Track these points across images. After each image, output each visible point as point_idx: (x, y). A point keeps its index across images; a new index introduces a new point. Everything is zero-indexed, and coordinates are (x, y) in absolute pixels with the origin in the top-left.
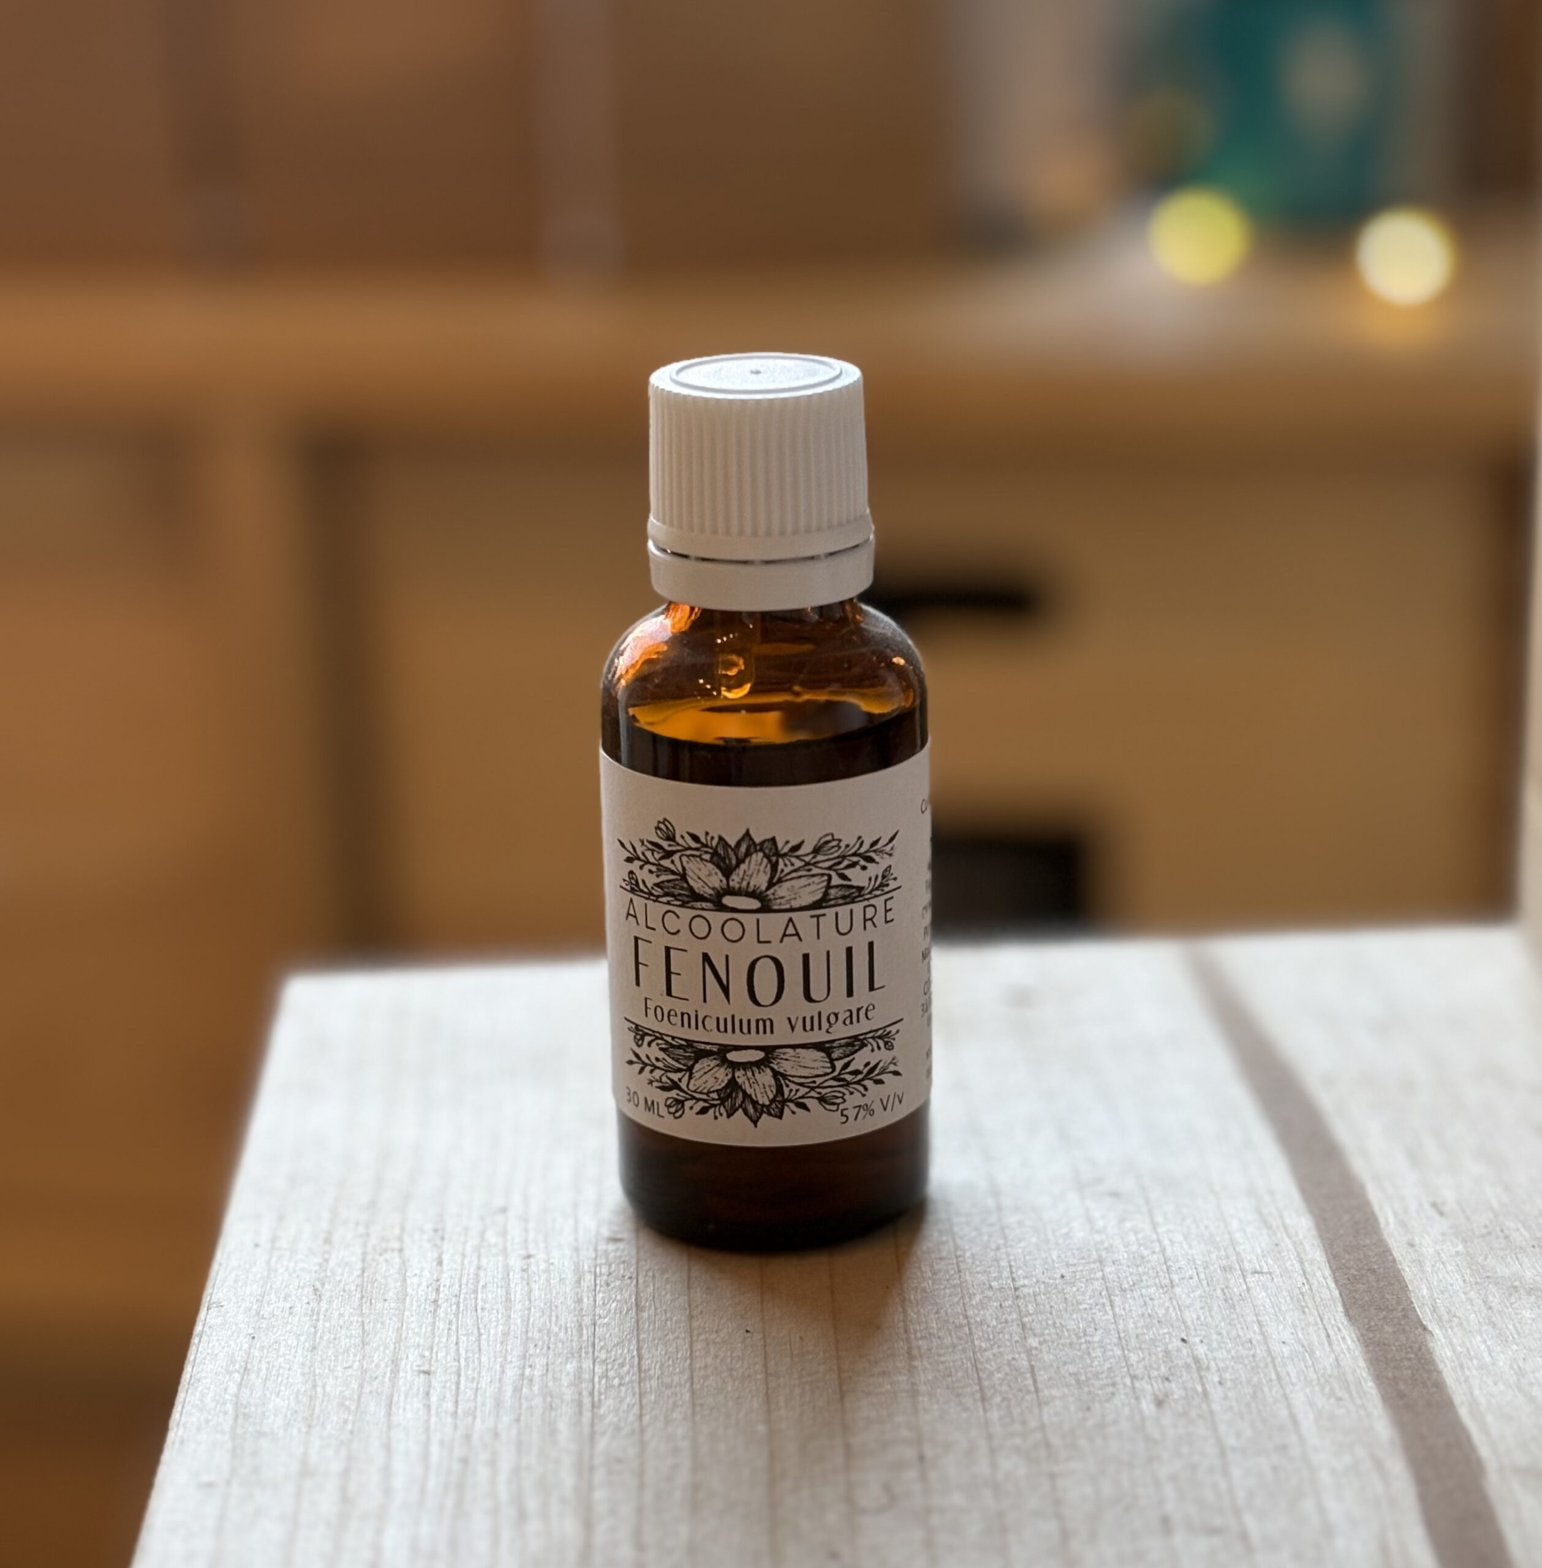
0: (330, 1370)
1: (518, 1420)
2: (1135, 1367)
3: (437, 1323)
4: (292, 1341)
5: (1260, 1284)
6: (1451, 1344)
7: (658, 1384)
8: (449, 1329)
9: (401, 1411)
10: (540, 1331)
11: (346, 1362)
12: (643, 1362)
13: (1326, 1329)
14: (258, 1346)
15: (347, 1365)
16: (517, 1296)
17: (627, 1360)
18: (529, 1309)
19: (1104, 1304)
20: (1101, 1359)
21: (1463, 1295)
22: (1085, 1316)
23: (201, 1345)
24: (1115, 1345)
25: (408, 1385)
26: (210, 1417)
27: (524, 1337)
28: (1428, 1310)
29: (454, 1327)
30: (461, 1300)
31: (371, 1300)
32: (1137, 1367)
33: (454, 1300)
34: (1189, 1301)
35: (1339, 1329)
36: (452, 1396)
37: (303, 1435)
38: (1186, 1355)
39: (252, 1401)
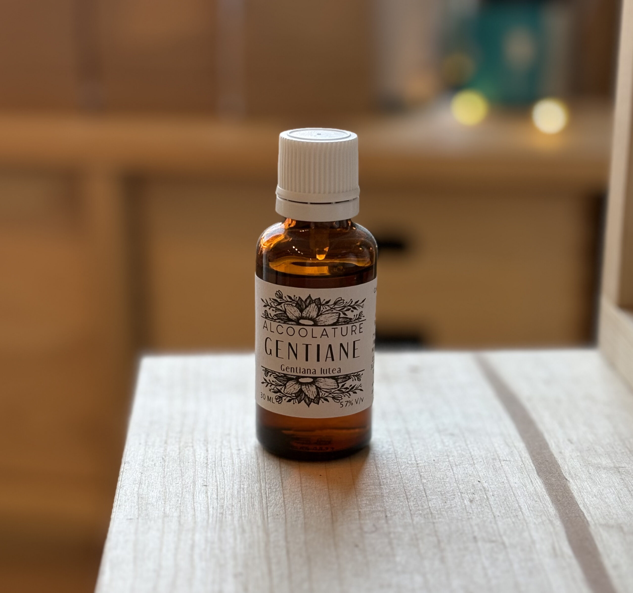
0: (171, 484)
1: (240, 502)
2: (462, 490)
3: (208, 470)
4: (156, 474)
5: (506, 464)
6: (576, 484)
7: (289, 491)
8: (213, 472)
9: (198, 498)
10: (245, 473)
11: (177, 482)
12: (283, 485)
13: (530, 479)
14: (144, 476)
16: (236, 462)
17: (278, 483)
18: (241, 467)
19: (449, 470)
20: (449, 487)
21: (580, 469)
22: (443, 473)
23: (123, 475)
24: (454, 483)
25: (199, 489)
26: (129, 498)
27: (240, 476)
28: (567, 474)
29: (214, 472)
30: (216, 463)
31: (183, 462)
33: (213, 463)
34: (480, 469)
35: (535, 479)
36: (215, 493)
37: (163, 504)
38: (480, 486)
39: (144, 493)
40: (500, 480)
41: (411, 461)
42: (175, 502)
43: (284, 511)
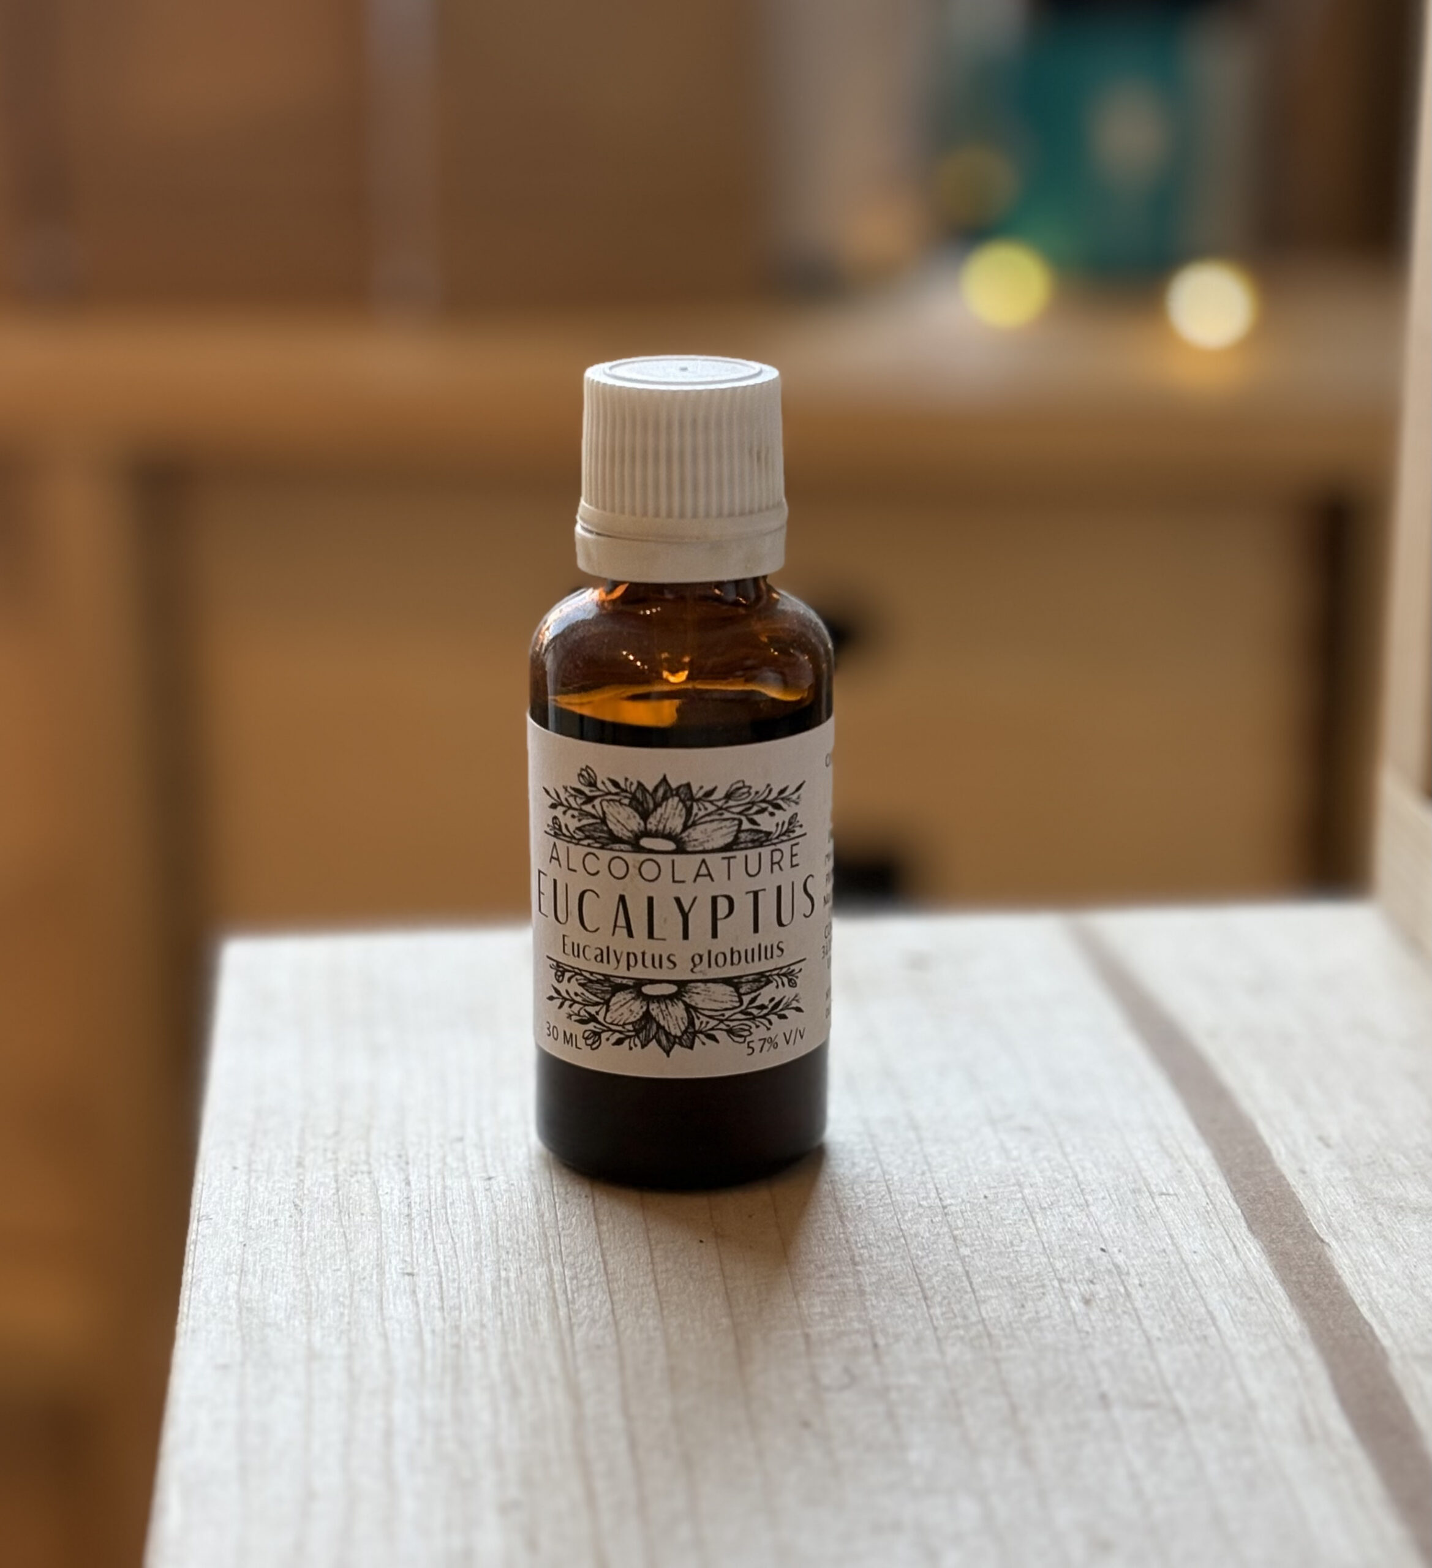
0: (320, 1272)
1: (501, 1314)
2: (1060, 1272)
3: (413, 1233)
4: (281, 1246)
5: (1167, 1203)
6: (1347, 1254)
7: (625, 1284)
8: (425, 1238)
9: (392, 1305)
10: (509, 1240)
11: (335, 1265)
12: (608, 1267)
13: (1231, 1240)
14: (250, 1251)
15: (337, 1268)
16: (484, 1210)
17: (594, 1264)
18: (497, 1222)
19: (1026, 1220)
20: (1029, 1266)
21: (1353, 1213)
22: (1010, 1230)
23: (197, 1250)
24: (1041, 1253)
25: (395, 1284)
26: (216, 1311)
27: (496, 1246)
28: (1322, 1225)
30: (433, 1215)
31: (349, 1215)
32: (1063, 1272)
33: (425, 1214)
34: (1103, 1218)
35: (1244, 1241)
36: (436, 1294)
37: (305, 1325)
38: (1106, 1262)
39: (253, 1297)
40: (1155, 1245)
41: (929, 1201)
43: (614, 1336)
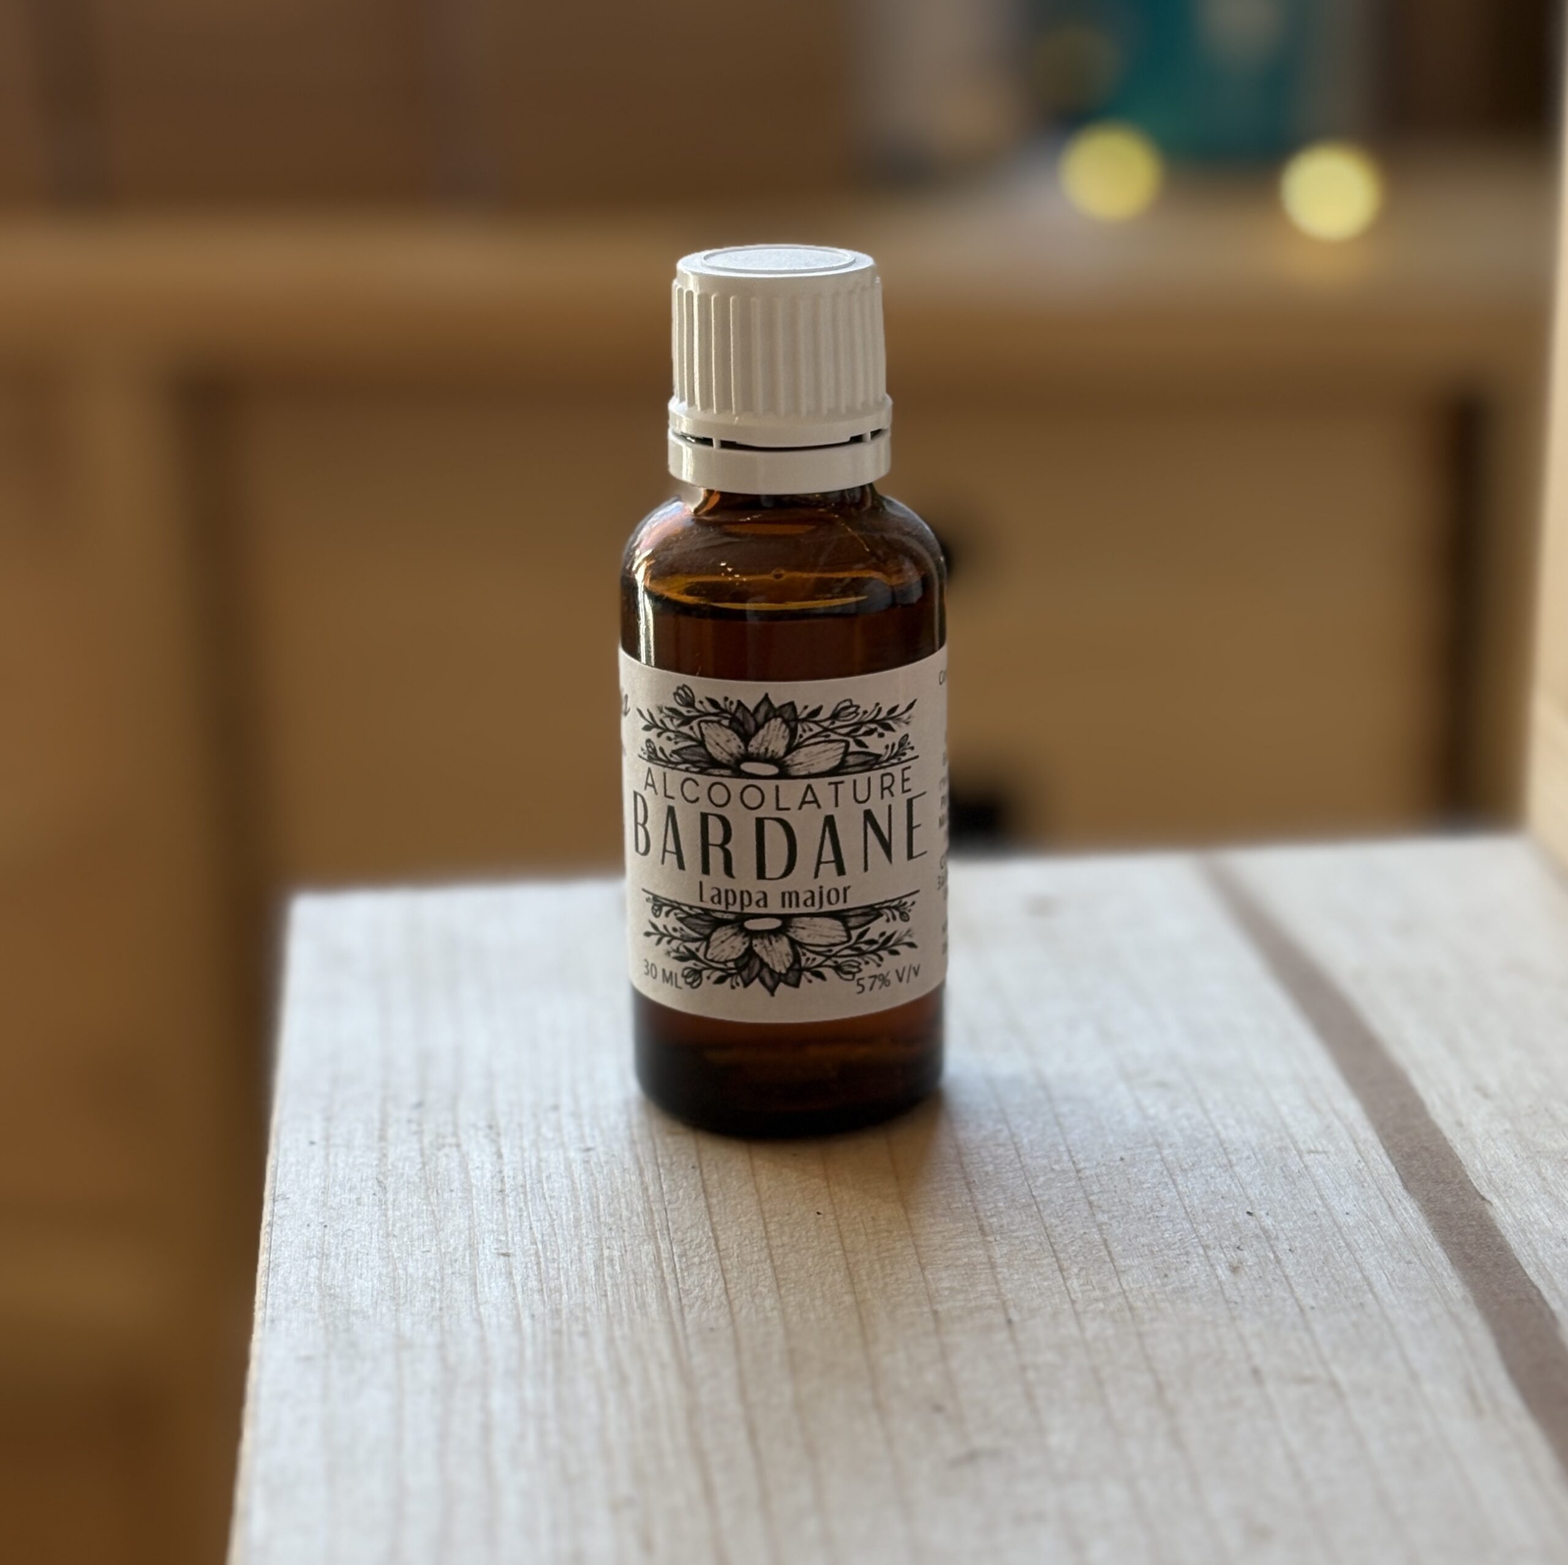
0: (408, 1254)
1: (606, 1296)
2: (1205, 1238)
3: (507, 1210)
4: (364, 1227)
5: (1317, 1161)
6: (1510, 1210)
7: (738, 1261)
8: (521, 1215)
9: (487, 1290)
10: (611, 1215)
11: (424, 1247)
12: (720, 1243)
13: (1386, 1201)
14: (331, 1232)
15: (426, 1249)
16: (584, 1185)
17: (704, 1240)
18: (598, 1197)
19: (1166, 1183)
20: (1171, 1232)
21: (1516, 1169)
22: (1150, 1194)
23: (274, 1234)
24: (1183, 1219)
25: (490, 1267)
26: (296, 1298)
27: (597, 1222)
28: (1483, 1182)
29: (525, 1214)
30: (528, 1190)
31: (437, 1191)
32: (1208, 1239)
34: (1249, 1179)
35: (1399, 1200)
36: (535, 1275)
37: (394, 1312)
38: (1254, 1226)
39: (335, 1282)
40: (1305, 1207)
41: (1061, 1165)
42: (426, 1305)
43: (728, 1317)
